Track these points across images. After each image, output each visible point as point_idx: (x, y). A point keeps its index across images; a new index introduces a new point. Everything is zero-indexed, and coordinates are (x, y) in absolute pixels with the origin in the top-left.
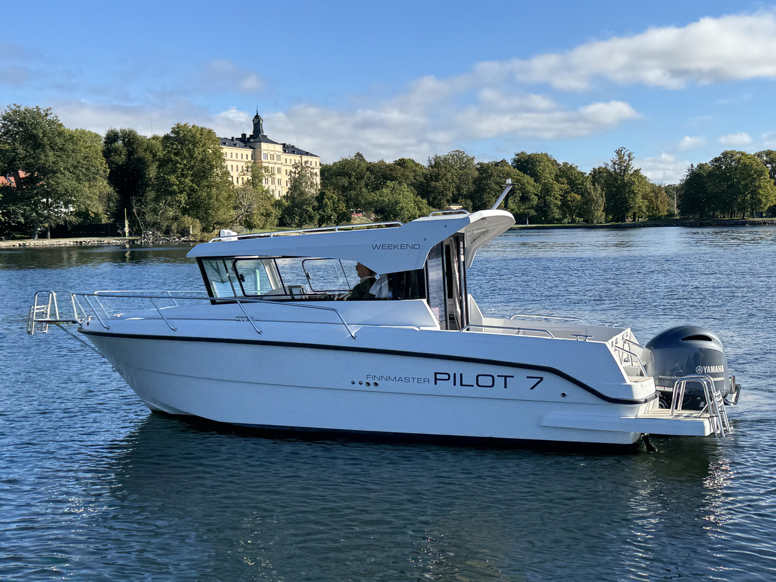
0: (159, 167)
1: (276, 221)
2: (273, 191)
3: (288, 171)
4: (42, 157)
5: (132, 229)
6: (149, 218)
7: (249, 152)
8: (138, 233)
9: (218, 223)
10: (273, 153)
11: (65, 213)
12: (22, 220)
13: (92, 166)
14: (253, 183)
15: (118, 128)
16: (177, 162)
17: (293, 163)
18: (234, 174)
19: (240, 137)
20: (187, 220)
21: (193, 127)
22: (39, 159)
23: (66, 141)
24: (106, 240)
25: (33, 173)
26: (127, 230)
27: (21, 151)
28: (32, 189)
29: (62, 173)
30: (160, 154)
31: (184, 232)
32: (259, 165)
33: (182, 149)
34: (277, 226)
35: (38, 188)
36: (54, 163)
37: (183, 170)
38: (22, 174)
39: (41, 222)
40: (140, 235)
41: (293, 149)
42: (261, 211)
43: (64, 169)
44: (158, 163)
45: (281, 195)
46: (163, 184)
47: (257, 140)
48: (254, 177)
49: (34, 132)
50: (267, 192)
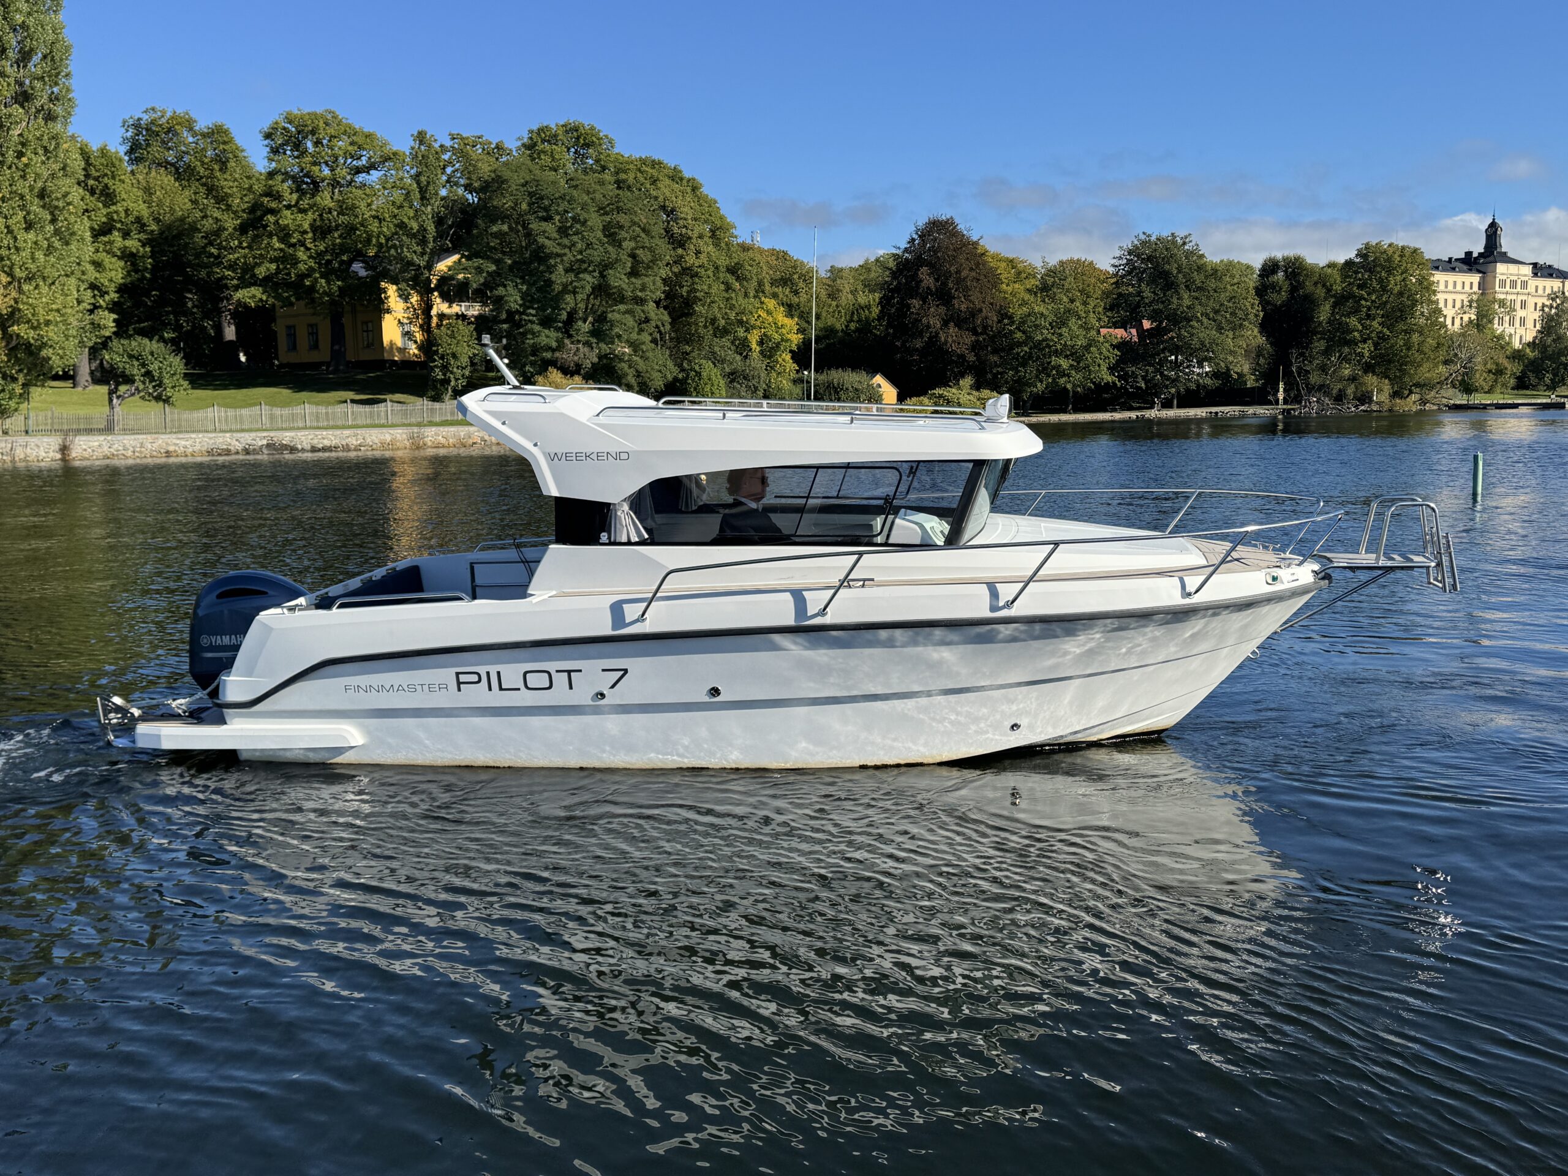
0: (1334, 306)
1: (1512, 382)
2: (1511, 335)
3: (1539, 305)
4: (1175, 300)
5: (1289, 395)
6: (1315, 379)
7: (1475, 278)
8: (1297, 400)
9: (1417, 385)
10: (1515, 278)
11: (1198, 374)
12: (1143, 385)
13: (1240, 309)
14: (1478, 325)
15: (1279, 255)
16: (1362, 298)
17: (1548, 291)
18: (1449, 312)
19: (1463, 256)
20: (1371, 380)
21: (1390, 245)
22: (1170, 303)
23: (1206, 277)
24: (1250, 410)
25: (1161, 322)
26: (1281, 396)
27: (1147, 294)
28: (1158, 343)
29: (1198, 322)
30: (1338, 288)
31: (1364, 398)
32: (1490, 298)
33: (1371, 280)
34: (1513, 389)
35: (1166, 341)
36: (1189, 307)
37: (1369, 309)
38: (1147, 324)
39: (1167, 387)
40: (1300, 402)
41: (1551, 272)
42: (1489, 366)
43: (1202, 315)
44: (1333, 300)
45: (1524, 341)
46: (1338, 330)
47: (1491, 259)
48: (1480, 315)
49: (1167, 267)
50: (1501, 337)
